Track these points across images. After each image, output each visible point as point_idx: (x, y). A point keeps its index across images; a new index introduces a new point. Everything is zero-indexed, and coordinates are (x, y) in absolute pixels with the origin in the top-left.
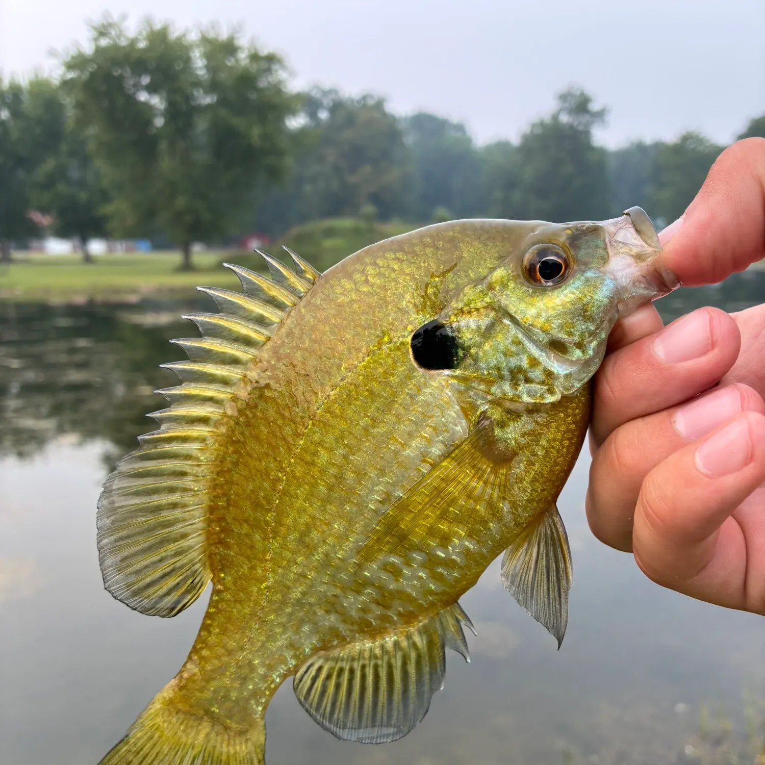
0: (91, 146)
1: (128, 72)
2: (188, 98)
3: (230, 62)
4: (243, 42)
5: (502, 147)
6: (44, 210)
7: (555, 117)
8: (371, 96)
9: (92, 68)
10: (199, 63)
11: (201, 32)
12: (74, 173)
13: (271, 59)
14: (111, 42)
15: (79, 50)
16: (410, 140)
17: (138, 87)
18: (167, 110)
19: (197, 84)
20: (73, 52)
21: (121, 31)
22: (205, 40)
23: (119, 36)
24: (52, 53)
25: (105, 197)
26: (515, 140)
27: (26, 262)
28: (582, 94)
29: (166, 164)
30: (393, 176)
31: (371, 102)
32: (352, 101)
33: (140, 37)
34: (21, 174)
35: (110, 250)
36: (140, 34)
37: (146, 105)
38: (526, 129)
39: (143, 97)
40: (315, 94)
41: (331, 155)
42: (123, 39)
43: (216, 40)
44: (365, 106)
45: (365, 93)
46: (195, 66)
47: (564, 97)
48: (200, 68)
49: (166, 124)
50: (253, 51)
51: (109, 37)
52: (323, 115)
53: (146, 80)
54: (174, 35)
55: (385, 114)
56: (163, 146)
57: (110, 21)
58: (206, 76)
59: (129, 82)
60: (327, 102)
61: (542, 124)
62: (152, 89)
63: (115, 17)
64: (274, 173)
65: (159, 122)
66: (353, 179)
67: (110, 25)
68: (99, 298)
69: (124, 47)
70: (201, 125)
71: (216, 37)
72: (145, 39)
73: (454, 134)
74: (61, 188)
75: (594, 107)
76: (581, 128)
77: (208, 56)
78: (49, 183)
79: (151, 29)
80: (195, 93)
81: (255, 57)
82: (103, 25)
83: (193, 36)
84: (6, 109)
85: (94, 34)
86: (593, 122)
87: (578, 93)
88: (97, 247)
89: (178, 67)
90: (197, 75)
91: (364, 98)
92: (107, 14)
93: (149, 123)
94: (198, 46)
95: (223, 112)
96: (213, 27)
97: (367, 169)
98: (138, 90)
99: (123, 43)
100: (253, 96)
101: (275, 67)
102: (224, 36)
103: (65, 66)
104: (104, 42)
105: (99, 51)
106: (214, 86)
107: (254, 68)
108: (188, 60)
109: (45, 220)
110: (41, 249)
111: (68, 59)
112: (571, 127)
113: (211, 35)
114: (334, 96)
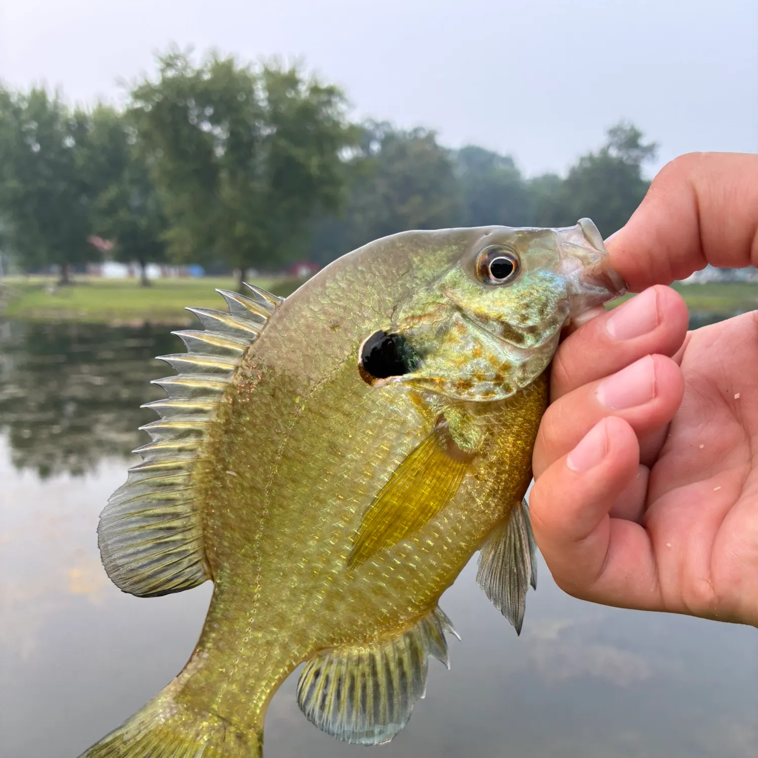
0: (155, 174)
1: (192, 103)
2: (250, 129)
3: (290, 94)
4: (305, 75)
5: (550, 180)
6: (105, 236)
7: (604, 152)
8: (422, 129)
9: (157, 98)
10: (261, 95)
11: (264, 65)
12: (135, 201)
13: (331, 92)
14: (177, 73)
15: (146, 81)
16: (460, 171)
17: (201, 117)
18: (229, 140)
19: (259, 115)
20: (141, 82)
21: (187, 63)
22: (268, 73)
23: (185, 68)
24: (120, 83)
25: (164, 223)
26: (563, 174)
27: (85, 285)
28: (633, 129)
29: (227, 192)
31: (422, 135)
32: (405, 133)
33: (205, 69)
34: (84, 200)
35: (164, 275)
36: (206, 65)
37: (210, 135)
38: (574, 162)
39: (206, 127)
40: (368, 126)
41: (382, 186)
42: (188, 70)
43: (279, 73)
44: (416, 138)
45: (416, 126)
46: (257, 98)
47: (613, 132)
48: (263, 100)
49: (226, 153)
50: (313, 84)
51: (175, 69)
52: (375, 147)
53: (209, 111)
54: (239, 67)
55: (436, 147)
56: (224, 175)
57: (177, 52)
58: (268, 108)
59: (193, 114)
60: (379, 134)
61: (591, 158)
62: (215, 120)
63: (182, 49)
64: (331, 203)
65: (220, 151)
66: (402, 210)
67: (177, 57)
68: (155, 321)
69: (190, 79)
70: (262, 155)
71: (278, 70)
72: (210, 71)
73: (502, 167)
74: (123, 214)
75: (644, 142)
76: (630, 162)
77: (269, 89)
79: (216, 61)
80: (257, 124)
81: (315, 90)
82: (171, 57)
83: (257, 70)
84: (71, 137)
85: (160, 65)
86: (643, 157)
87: (628, 128)
88: (153, 272)
89: (241, 98)
90: (260, 107)
91: (416, 131)
92: (174, 45)
93: (210, 152)
94: (260, 79)
95: (283, 143)
96: (276, 60)
97: (417, 200)
98: (202, 121)
99: (189, 74)
100: (310, 128)
101: (335, 99)
102: (286, 69)
103: (132, 95)
104: (170, 73)
105: (166, 83)
106: (275, 118)
107: (314, 101)
108: (250, 92)
109: (106, 245)
110: (98, 273)
111: (135, 89)
112: (621, 162)
113: (273, 68)
114: (386, 129)
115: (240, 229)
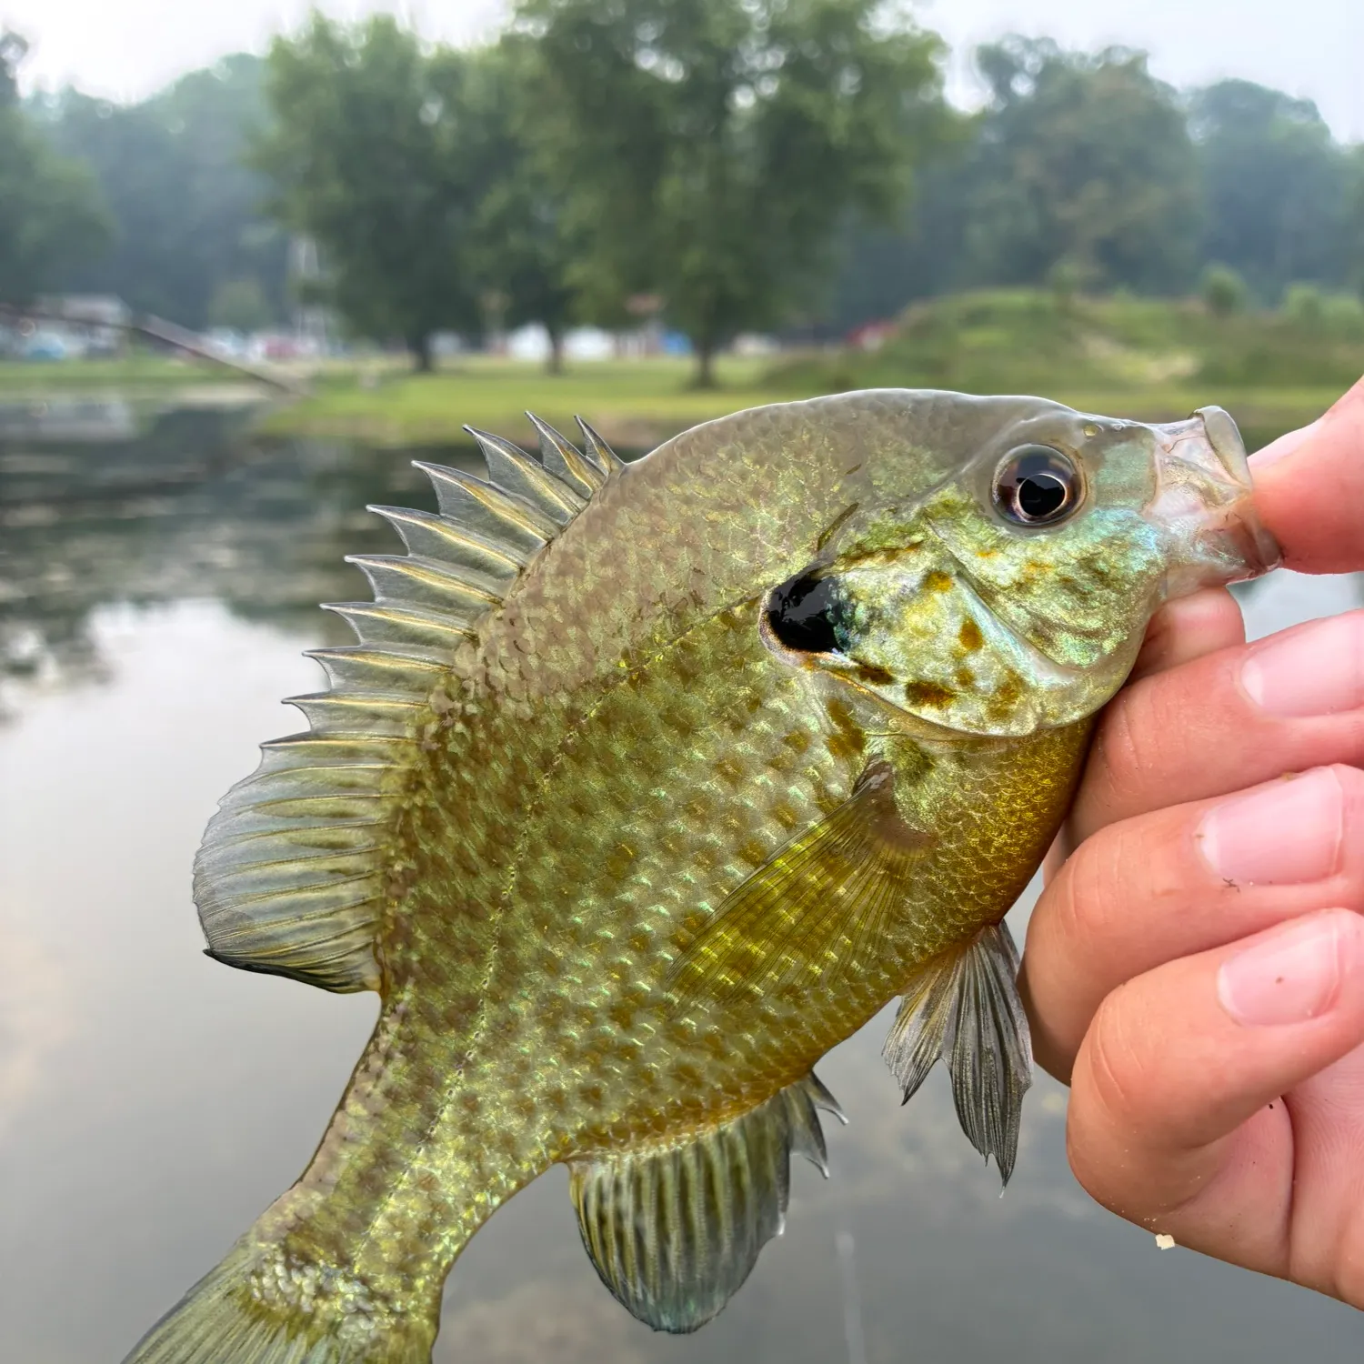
12: (544, 213)
16: (1197, 132)
30: (1150, 202)
31: (1122, 59)
32: (1083, 57)
41: (1029, 166)
44: (1108, 67)
45: (1105, 45)
52: (1022, 87)
53: (650, 32)
55: (1147, 81)
60: (1031, 62)
66: (1066, 212)
73: (1298, 120)
78: (496, 232)
88: (588, 346)
91: (1108, 51)
97: (1096, 191)
103: (514, 9)
114: (1045, 49)
115: (693, 259)
